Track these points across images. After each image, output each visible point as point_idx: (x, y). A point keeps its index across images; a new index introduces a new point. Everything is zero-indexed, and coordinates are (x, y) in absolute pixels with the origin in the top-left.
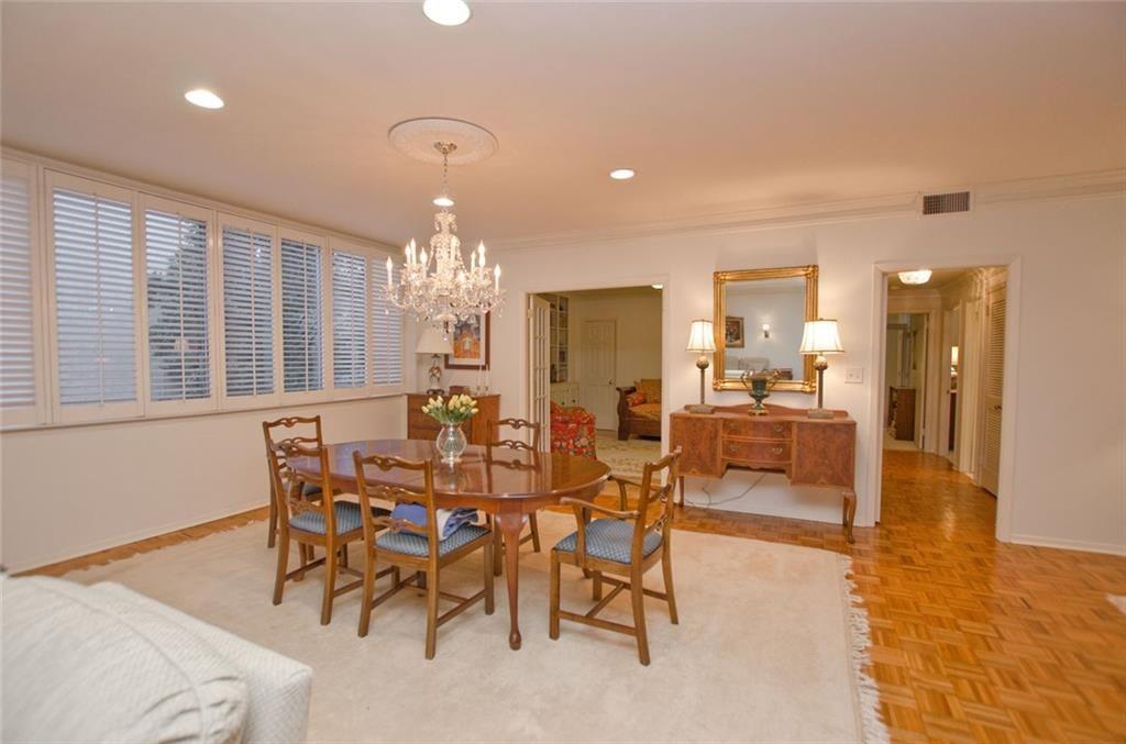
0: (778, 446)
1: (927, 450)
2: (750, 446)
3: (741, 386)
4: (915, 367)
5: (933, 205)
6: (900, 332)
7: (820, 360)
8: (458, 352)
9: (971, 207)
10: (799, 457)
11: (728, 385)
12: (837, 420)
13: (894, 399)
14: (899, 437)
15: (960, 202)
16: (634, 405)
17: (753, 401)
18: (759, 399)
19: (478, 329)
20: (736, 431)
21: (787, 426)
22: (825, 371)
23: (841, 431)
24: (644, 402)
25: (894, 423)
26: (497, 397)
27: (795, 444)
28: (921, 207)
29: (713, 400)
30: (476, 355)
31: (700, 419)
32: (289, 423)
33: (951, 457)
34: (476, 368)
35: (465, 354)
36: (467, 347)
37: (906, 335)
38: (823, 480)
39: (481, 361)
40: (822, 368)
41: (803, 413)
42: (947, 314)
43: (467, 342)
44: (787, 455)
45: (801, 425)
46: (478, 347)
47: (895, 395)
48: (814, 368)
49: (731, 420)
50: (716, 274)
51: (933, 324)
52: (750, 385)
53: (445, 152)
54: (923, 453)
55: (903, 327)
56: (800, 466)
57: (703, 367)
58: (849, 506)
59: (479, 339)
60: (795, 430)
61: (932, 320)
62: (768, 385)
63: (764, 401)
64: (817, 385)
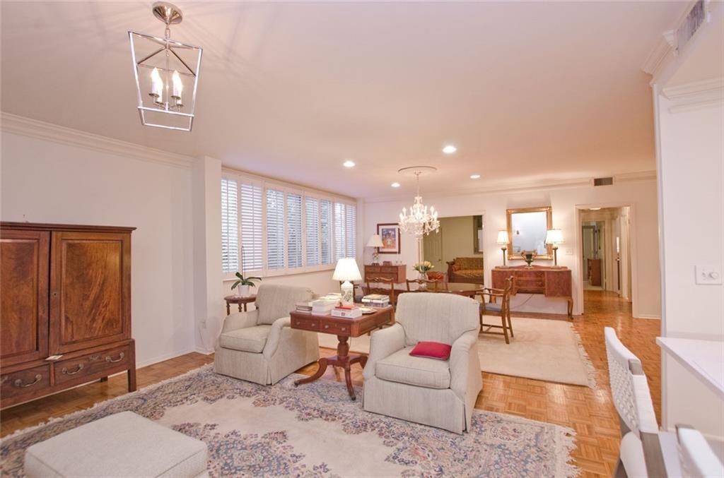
0: (539, 281)
1: (607, 289)
2: (527, 281)
3: (521, 257)
4: (600, 248)
5: (598, 182)
6: (592, 230)
7: (555, 246)
8: (385, 245)
9: (614, 182)
10: (548, 285)
11: (514, 257)
12: (562, 270)
13: (590, 265)
14: (594, 284)
15: (608, 181)
16: (455, 271)
17: (527, 263)
18: (529, 262)
19: (395, 235)
20: (521, 276)
21: (543, 273)
22: (557, 251)
23: (565, 275)
24: (460, 269)
25: (590, 277)
26: (405, 266)
27: (546, 281)
28: (593, 183)
29: (508, 264)
30: (394, 247)
31: (504, 271)
33: (619, 292)
34: (395, 253)
35: (388, 247)
36: (389, 243)
37: (595, 232)
38: (558, 294)
39: (397, 250)
40: (556, 249)
41: (549, 268)
42: (613, 221)
43: (389, 241)
44: (543, 285)
45: (548, 272)
46: (395, 244)
47: (590, 263)
48: (551, 249)
49: (518, 271)
50: (507, 210)
51: (606, 227)
52: (525, 257)
53: (418, 174)
54: (606, 291)
55: (593, 227)
56: (549, 289)
57: (504, 250)
58: (570, 304)
59: (395, 240)
60: (546, 274)
61: (606, 225)
62: (533, 257)
63: (532, 264)
64: (554, 256)
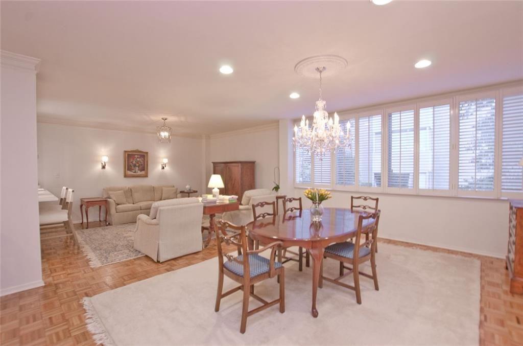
32: (365, 199)
53: (321, 72)
